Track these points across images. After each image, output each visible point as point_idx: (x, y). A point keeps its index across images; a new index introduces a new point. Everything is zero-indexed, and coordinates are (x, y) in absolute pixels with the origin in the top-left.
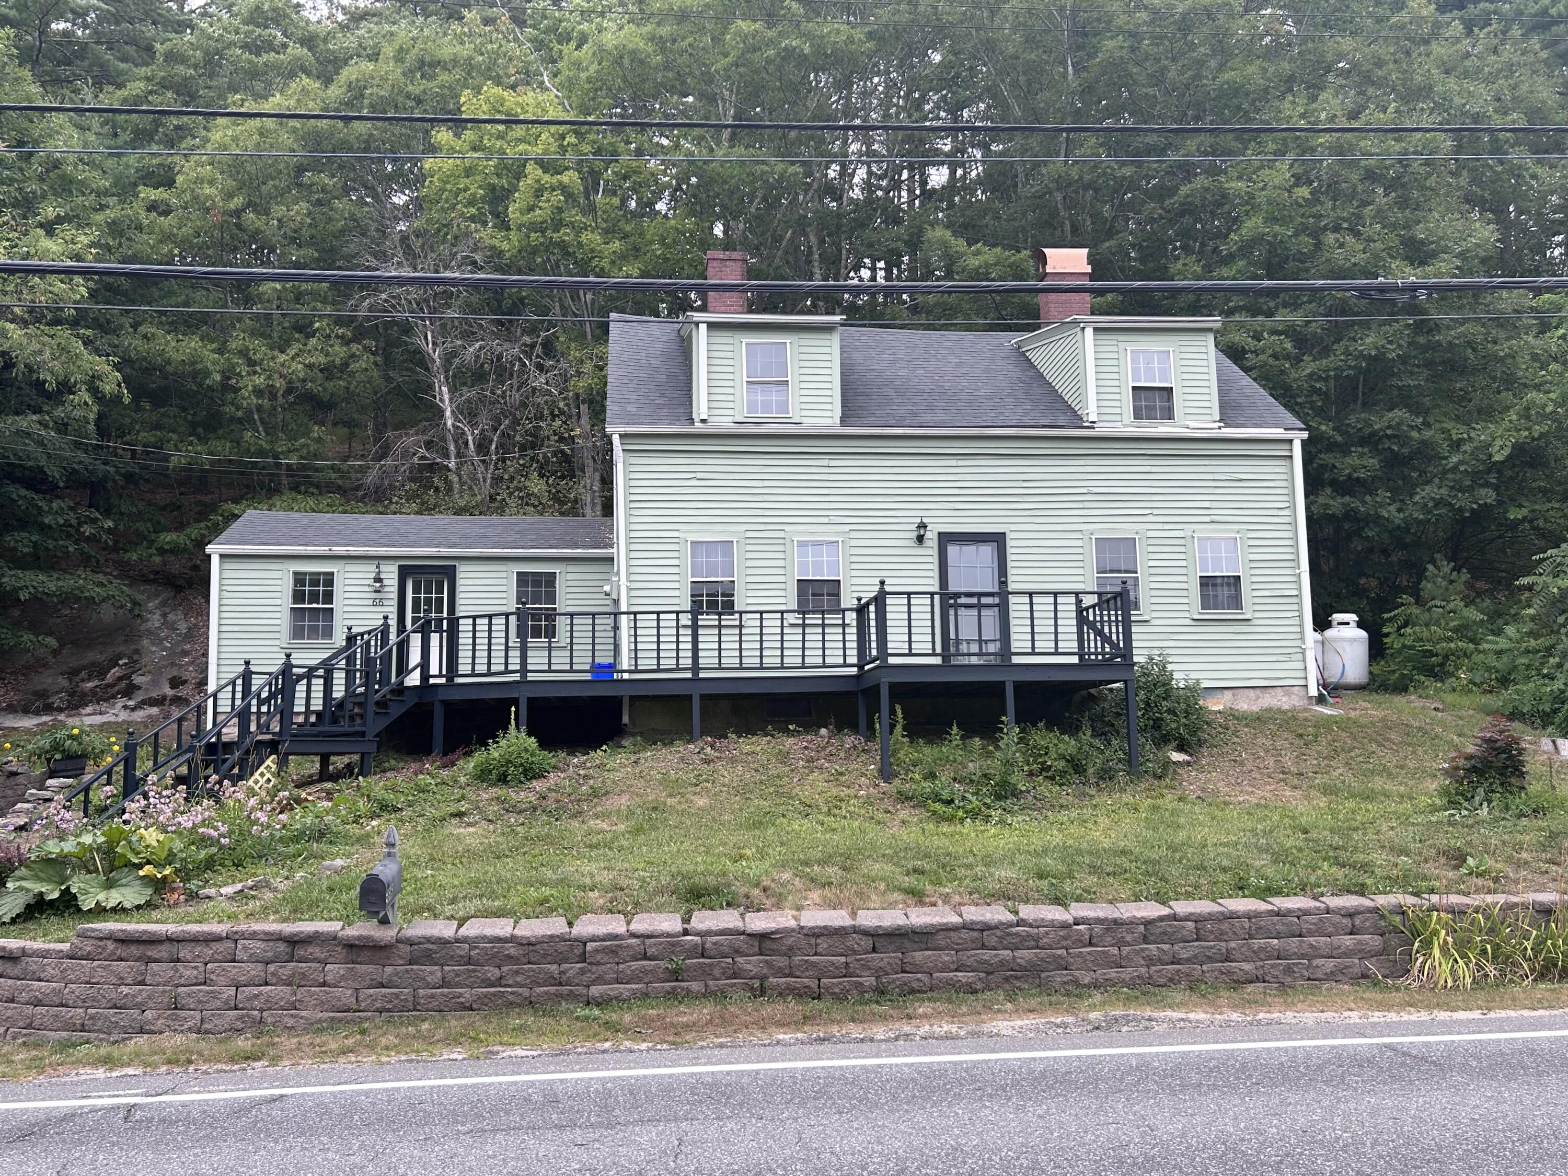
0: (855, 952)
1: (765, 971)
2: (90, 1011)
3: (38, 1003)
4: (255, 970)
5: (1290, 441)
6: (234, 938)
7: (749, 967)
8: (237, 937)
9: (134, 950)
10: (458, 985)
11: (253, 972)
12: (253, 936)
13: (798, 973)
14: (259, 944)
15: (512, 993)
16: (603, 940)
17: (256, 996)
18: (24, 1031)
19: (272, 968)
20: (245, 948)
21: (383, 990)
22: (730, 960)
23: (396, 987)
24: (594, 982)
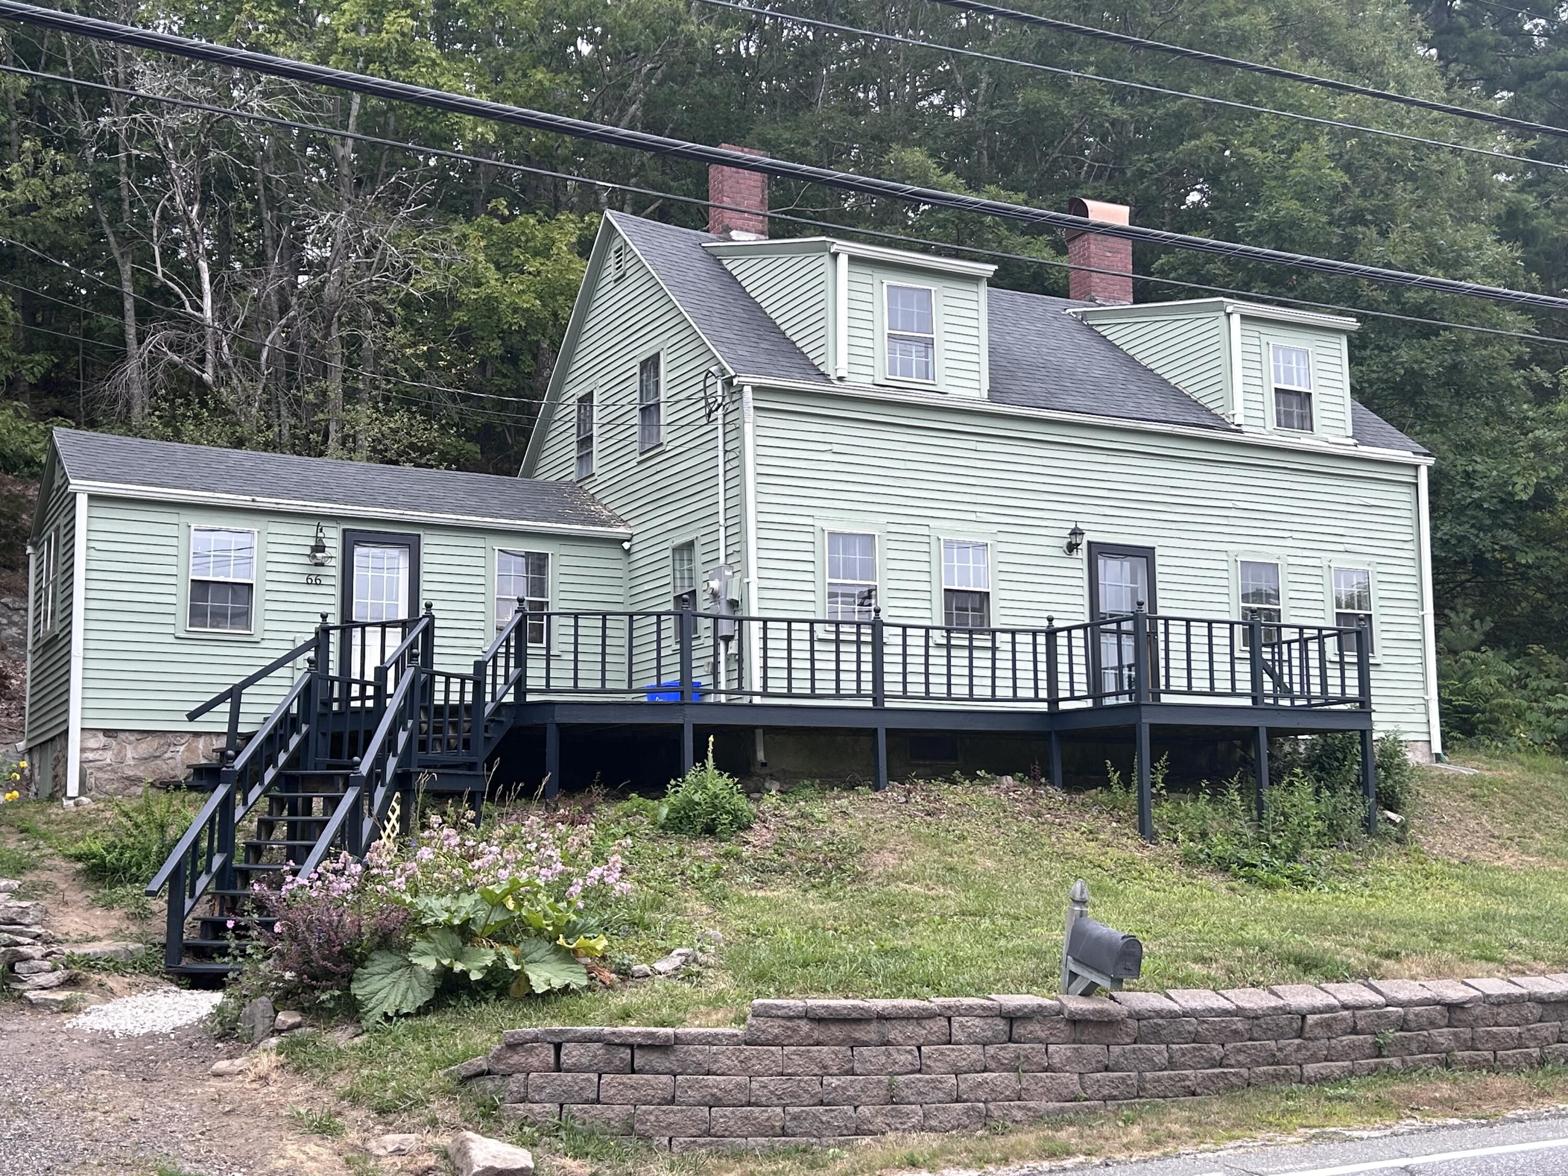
0: (1528, 1021)
1: (1453, 1044)
2: (790, 1109)
3: (715, 1102)
4: (974, 1053)
5: (1416, 467)
6: (947, 1015)
7: (1441, 1040)
8: (950, 1013)
9: (836, 1031)
10: (1184, 1066)
11: (974, 1056)
12: (970, 1011)
13: (1479, 1046)
14: (977, 1021)
15: (1234, 1074)
16: (1321, 1012)
17: (980, 1084)
18: (701, 1140)
19: (991, 1050)
20: (962, 1026)
21: (1111, 1074)
22: (1425, 1033)
23: (1122, 1070)
24: (1307, 1060)
